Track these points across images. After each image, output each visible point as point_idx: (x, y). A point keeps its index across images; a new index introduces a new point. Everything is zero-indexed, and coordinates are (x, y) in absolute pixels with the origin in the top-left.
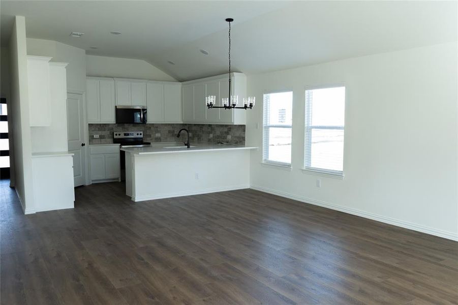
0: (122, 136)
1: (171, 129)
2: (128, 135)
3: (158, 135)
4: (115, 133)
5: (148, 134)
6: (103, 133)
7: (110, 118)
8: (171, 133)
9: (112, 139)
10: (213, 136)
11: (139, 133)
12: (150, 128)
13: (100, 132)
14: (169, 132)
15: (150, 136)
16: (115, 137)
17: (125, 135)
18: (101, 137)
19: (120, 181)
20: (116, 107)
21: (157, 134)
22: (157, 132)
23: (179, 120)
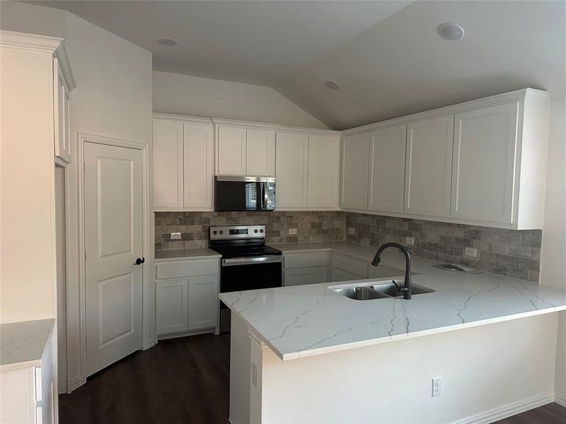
0: (226, 236)
1: (316, 220)
2: (238, 232)
3: (293, 232)
4: (212, 230)
5: (274, 229)
6: (190, 229)
7: (203, 200)
8: (317, 227)
9: (207, 241)
10: (417, 244)
11: (259, 228)
12: (279, 218)
13: (184, 228)
14: (313, 225)
15: (278, 233)
16: (213, 237)
17: (232, 232)
18: (186, 237)
19: (217, 332)
20: (216, 177)
21: (290, 230)
22: (291, 225)
23: (331, 203)
